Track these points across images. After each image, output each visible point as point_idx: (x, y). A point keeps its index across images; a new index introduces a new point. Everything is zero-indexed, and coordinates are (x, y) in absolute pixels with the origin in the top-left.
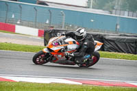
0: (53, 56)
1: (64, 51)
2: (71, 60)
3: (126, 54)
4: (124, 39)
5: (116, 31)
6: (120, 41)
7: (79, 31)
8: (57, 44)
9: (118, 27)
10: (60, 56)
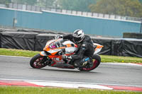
0: (51, 60)
1: (61, 54)
2: (70, 63)
3: (25, 51)
4: (23, 34)
5: (14, 26)
6: (18, 36)
7: (76, 33)
8: (55, 47)
9: (16, 22)
10: (58, 59)
